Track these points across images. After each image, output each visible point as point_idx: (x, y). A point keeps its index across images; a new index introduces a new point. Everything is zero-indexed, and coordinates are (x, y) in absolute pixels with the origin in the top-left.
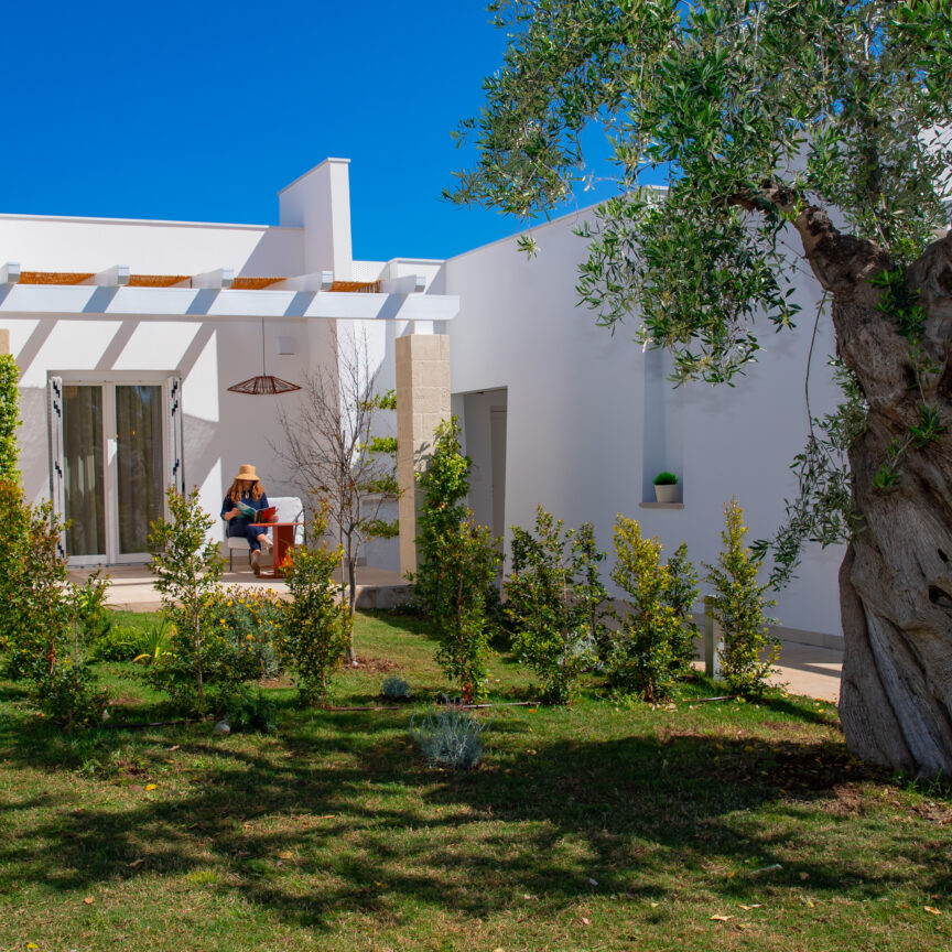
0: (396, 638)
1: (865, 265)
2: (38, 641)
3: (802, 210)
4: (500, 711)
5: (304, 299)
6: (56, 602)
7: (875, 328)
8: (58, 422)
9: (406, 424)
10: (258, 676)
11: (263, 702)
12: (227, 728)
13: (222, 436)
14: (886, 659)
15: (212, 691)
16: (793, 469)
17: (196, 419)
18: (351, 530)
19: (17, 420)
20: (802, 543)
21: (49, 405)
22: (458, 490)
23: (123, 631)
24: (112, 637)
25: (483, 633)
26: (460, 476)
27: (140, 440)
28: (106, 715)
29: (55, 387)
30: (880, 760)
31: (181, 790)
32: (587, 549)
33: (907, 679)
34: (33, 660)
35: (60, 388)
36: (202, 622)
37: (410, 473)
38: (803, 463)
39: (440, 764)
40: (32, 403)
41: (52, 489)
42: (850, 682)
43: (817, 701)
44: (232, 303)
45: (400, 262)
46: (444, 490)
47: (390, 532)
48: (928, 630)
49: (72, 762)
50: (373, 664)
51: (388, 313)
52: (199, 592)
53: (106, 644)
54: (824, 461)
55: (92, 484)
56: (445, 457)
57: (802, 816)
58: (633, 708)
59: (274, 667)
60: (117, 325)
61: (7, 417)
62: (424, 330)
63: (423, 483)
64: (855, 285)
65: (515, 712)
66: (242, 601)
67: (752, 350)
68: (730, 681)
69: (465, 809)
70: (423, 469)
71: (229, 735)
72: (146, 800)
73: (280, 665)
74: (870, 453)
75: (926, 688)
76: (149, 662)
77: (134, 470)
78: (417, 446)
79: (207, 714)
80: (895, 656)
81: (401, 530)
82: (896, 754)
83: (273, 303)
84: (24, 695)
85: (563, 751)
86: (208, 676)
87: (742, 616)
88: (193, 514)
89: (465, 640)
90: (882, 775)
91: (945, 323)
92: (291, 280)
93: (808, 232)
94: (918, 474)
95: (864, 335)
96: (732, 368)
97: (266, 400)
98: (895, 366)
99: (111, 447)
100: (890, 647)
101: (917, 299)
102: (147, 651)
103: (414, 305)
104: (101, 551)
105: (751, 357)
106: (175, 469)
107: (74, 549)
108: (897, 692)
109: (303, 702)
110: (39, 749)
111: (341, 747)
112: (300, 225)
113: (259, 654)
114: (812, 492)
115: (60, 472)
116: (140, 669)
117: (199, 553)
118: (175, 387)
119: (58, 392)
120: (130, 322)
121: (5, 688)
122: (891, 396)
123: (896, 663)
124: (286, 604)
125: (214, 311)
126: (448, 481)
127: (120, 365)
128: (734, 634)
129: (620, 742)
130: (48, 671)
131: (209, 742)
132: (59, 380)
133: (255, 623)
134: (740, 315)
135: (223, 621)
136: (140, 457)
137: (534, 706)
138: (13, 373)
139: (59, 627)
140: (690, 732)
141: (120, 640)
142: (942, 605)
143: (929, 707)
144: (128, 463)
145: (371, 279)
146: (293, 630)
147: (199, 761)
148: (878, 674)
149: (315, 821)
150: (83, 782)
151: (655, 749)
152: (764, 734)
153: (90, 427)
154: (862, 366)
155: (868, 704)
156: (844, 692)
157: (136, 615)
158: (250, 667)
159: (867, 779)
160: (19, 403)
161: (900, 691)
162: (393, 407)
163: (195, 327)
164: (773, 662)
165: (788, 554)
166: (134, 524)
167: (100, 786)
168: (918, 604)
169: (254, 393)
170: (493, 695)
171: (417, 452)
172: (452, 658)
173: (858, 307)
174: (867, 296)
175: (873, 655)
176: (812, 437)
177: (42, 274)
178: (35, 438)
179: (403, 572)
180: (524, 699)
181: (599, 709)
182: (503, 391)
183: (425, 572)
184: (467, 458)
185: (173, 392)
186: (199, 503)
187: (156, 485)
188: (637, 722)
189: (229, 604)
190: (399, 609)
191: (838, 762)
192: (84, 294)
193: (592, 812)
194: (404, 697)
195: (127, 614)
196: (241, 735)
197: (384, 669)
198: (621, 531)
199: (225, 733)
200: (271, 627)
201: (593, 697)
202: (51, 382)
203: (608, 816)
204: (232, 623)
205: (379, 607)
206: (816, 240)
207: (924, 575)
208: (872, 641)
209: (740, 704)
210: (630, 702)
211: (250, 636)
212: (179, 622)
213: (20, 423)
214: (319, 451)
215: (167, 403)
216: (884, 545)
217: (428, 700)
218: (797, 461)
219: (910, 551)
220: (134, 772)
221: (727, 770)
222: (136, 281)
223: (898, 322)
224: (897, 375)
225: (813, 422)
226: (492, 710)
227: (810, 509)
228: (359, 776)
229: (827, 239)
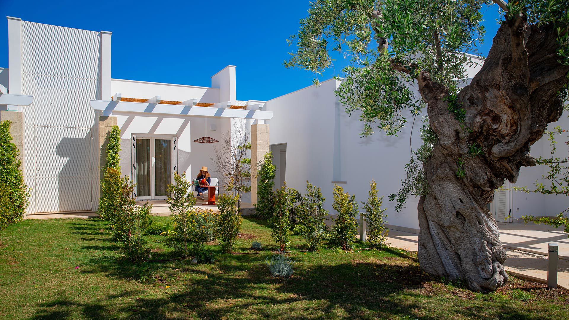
0: (252, 226)
1: (441, 94)
2: (124, 228)
3: (420, 71)
4: (294, 254)
5: (221, 111)
6: (132, 214)
7: (446, 117)
8: (135, 151)
9: (254, 154)
10: (206, 241)
11: (209, 251)
12: (196, 262)
13: (191, 158)
14: (436, 237)
15: (190, 247)
16: (405, 169)
17: (183, 151)
18: (239, 189)
19: (120, 148)
20: (407, 195)
21: (131, 145)
22: (272, 176)
23: (157, 224)
24: (153, 226)
25: (288, 226)
26: (272, 172)
27: (163, 159)
28: (150, 256)
29: (134, 139)
30: (434, 273)
31: (179, 288)
32: (318, 196)
33: (444, 244)
34: (123, 235)
35: (135, 139)
36: (187, 222)
37: (255, 170)
38: (409, 167)
39: (278, 276)
40: (126, 144)
41: (132, 174)
42: (422, 244)
43: (400, 249)
44: (196, 111)
45: (251, 101)
46: (267, 176)
47: (248, 190)
48: (455, 227)
49: (137, 277)
50: (246, 236)
51: (249, 116)
52: (186, 210)
53: (150, 228)
54: (416, 166)
55: (146, 173)
56: (267, 165)
57: (415, 295)
58: (340, 252)
59: (212, 237)
60: (155, 119)
61: (116, 148)
62: (261, 122)
63: (260, 173)
64: (437, 101)
65: (299, 253)
66: (201, 214)
67: (404, 122)
68: (371, 243)
69: (292, 295)
70: (260, 169)
71: (197, 264)
72: (166, 293)
73: (214, 236)
74: (433, 164)
75: (451, 247)
76: (166, 235)
77: (161, 169)
78: (258, 162)
79: (188, 256)
80: (440, 236)
81: (252, 189)
82: (441, 271)
83: (211, 112)
84: (118, 248)
85: (320, 270)
86: (189, 241)
87: (376, 220)
88: (183, 182)
89: (282, 228)
90: (437, 279)
91: (471, 115)
92: (216, 104)
93: (422, 80)
94: (454, 171)
95: (441, 119)
96: (396, 129)
97: (206, 145)
98: (453, 131)
99: (153, 160)
100: (438, 233)
101: (462, 106)
102: (165, 231)
103: (258, 114)
104: (149, 195)
105: (404, 125)
106: (175, 168)
107: (139, 194)
108: (440, 249)
109: (224, 250)
110: (123, 271)
111: (241, 269)
112: (219, 88)
113: (207, 233)
114: (411, 177)
115: (135, 168)
116: (162, 238)
117: (185, 196)
118: (175, 140)
119: (135, 141)
120: (161, 116)
121: (112, 245)
122: (450, 142)
123: (440, 238)
124: (217, 215)
125: (190, 113)
126: (268, 173)
127: (156, 132)
128: (372, 227)
129: (339, 266)
130: (128, 239)
131: (190, 267)
132: (135, 136)
133: (205, 222)
134: (398, 110)
135: (194, 221)
136: (162, 165)
137: (306, 252)
138: (118, 132)
139: (133, 223)
140: (361, 261)
141: (156, 227)
142: (460, 218)
143: (452, 254)
144: (159, 166)
145: (244, 106)
146: (221, 225)
147: (187, 275)
148: (433, 242)
149: (233, 301)
150: (141, 285)
151: (353, 269)
152: (386, 262)
153: (146, 154)
154: (440, 131)
155: (430, 253)
156: (420, 248)
157: (161, 217)
158: (204, 238)
159: (432, 280)
160: (120, 143)
161: (441, 248)
162: (250, 148)
163: (182, 121)
164: (386, 236)
165: (402, 199)
166: (160, 186)
167: (147, 287)
168: (452, 218)
169: (203, 142)
170: (292, 247)
171: (258, 163)
172: (277, 235)
173: (438, 109)
174: (442, 104)
175: (431, 235)
176: (412, 157)
177: (129, 99)
178: (127, 156)
179: (253, 203)
180: (302, 249)
181: (328, 253)
182: (285, 144)
183: (260, 204)
184: (274, 166)
185: (175, 142)
186: (186, 178)
187: (168, 173)
188: (343, 258)
189: (196, 215)
190: (251, 216)
191: (418, 273)
192: (145, 105)
193: (338, 295)
194: (260, 249)
195: (158, 217)
196: (201, 264)
197: (250, 237)
198: (336, 190)
199: (195, 263)
200: (212, 223)
201: (326, 248)
202: (132, 137)
203: (345, 297)
204: (197, 222)
205: (244, 215)
206: (424, 84)
207: (454, 208)
208: (430, 230)
209: (375, 251)
210: (338, 250)
211: (203, 226)
212: (178, 222)
213: (121, 150)
214: (228, 161)
215: (173, 145)
216: (438, 196)
217: (269, 250)
218: (406, 166)
219: (449, 199)
220: (161, 280)
221: (381, 277)
222: (163, 102)
223: (455, 115)
224: (453, 134)
225: (413, 152)
226: (293, 253)
227: (411, 183)
228: (249, 281)
229: (429, 83)
